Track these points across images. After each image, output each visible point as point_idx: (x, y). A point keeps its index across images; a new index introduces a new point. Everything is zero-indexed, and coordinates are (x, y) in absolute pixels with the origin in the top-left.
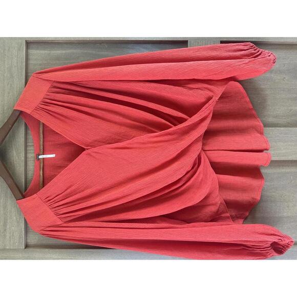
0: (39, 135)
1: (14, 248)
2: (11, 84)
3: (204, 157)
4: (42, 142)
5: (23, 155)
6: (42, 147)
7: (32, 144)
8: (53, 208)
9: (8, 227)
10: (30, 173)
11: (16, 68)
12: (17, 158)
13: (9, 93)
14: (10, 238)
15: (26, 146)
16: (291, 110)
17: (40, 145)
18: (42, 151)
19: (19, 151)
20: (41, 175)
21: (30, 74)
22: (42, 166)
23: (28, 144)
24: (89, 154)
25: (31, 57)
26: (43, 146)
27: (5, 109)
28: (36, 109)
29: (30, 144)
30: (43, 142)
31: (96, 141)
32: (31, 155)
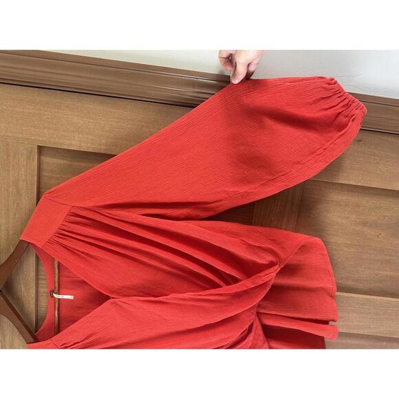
2: (18, 204)
4: (57, 279)
5: (33, 291)
6: (57, 284)
7: (45, 277)
10: (42, 310)
11: (25, 183)
12: (26, 294)
13: (15, 215)
15: (37, 279)
16: (377, 275)
17: (55, 282)
19: (29, 286)
20: (56, 315)
21: (43, 190)
22: (57, 307)
23: (40, 277)
25: (44, 167)
27: (11, 233)
28: (49, 242)
29: (43, 277)
31: (124, 287)
32: (44, 290)
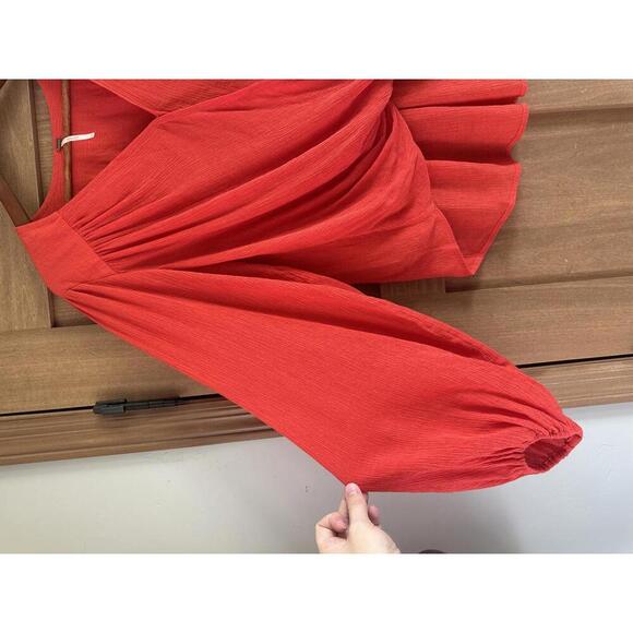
0: (61, 99)
1: (30, 327)
3: (399, 119)
5: (30, 135)
6: (67, 120)
7: (47, 116)
8: (91, 240)
9: (13, 285)
12: (18, 144)
14: (19, 308)
15: (35, 122)
18: (67, 129)
19: (23, 129)
20: (67, 178)
24: (163, 127)
26: (70, 119)
29: (43, 117)
30: (70, 113)
32: (47, 140)
